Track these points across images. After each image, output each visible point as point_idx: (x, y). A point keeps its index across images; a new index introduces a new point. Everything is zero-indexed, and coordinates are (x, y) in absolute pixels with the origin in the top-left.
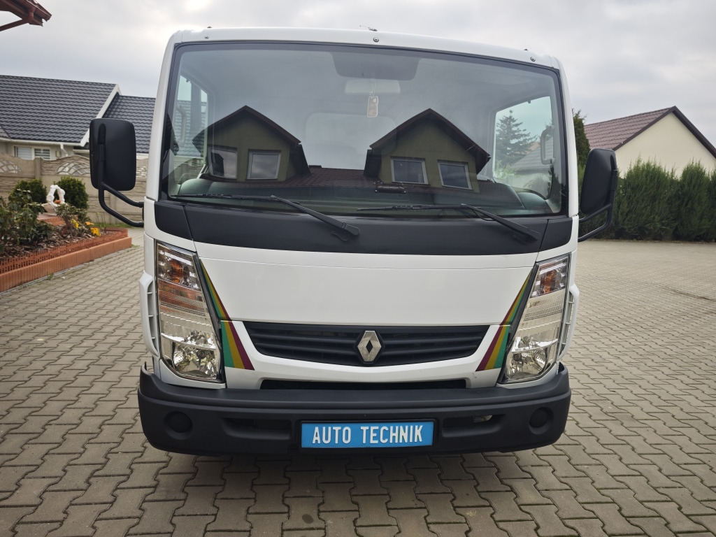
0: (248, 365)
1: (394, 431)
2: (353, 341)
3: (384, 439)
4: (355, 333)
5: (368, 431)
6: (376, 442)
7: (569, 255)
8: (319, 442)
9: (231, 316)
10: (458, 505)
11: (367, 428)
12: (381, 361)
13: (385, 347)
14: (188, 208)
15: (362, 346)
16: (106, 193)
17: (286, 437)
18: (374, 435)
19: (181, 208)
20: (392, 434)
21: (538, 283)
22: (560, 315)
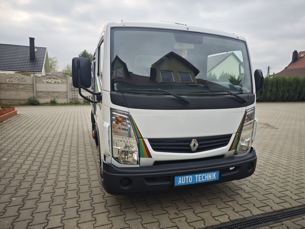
0: (150, 156)
1: (207, 176)
2: (188, 144)
3: (203, 179)
4: (189, 140)
5: (198, 177)
6: (201, 181)
7: (254, 107)
8: (181, 183)
9: (143, 137)
10: (225, 201)
11: (198, 176)
12: (199, 150)
13: (200, 145)
14: (124, 95)
15: (192, 145)
16: (81, 89)
17: (169, 183)
18: (200, 178)
19: (122, 95)
20: (206, 177)
21: (247, 118)
22: (252, 129)
